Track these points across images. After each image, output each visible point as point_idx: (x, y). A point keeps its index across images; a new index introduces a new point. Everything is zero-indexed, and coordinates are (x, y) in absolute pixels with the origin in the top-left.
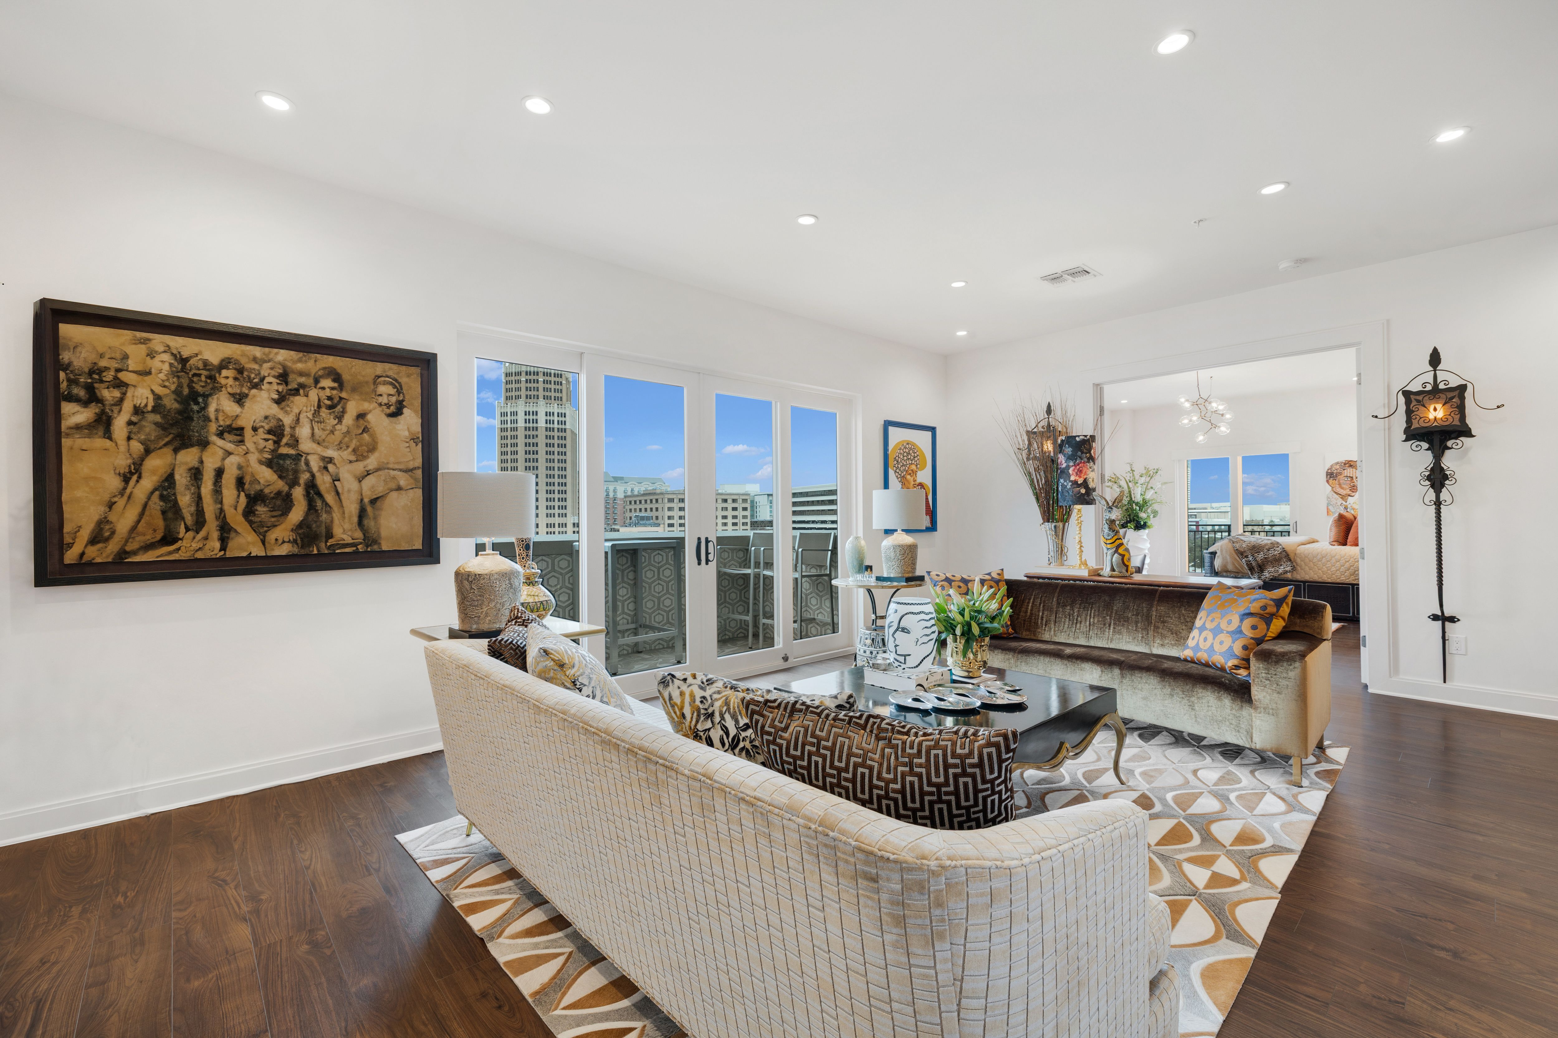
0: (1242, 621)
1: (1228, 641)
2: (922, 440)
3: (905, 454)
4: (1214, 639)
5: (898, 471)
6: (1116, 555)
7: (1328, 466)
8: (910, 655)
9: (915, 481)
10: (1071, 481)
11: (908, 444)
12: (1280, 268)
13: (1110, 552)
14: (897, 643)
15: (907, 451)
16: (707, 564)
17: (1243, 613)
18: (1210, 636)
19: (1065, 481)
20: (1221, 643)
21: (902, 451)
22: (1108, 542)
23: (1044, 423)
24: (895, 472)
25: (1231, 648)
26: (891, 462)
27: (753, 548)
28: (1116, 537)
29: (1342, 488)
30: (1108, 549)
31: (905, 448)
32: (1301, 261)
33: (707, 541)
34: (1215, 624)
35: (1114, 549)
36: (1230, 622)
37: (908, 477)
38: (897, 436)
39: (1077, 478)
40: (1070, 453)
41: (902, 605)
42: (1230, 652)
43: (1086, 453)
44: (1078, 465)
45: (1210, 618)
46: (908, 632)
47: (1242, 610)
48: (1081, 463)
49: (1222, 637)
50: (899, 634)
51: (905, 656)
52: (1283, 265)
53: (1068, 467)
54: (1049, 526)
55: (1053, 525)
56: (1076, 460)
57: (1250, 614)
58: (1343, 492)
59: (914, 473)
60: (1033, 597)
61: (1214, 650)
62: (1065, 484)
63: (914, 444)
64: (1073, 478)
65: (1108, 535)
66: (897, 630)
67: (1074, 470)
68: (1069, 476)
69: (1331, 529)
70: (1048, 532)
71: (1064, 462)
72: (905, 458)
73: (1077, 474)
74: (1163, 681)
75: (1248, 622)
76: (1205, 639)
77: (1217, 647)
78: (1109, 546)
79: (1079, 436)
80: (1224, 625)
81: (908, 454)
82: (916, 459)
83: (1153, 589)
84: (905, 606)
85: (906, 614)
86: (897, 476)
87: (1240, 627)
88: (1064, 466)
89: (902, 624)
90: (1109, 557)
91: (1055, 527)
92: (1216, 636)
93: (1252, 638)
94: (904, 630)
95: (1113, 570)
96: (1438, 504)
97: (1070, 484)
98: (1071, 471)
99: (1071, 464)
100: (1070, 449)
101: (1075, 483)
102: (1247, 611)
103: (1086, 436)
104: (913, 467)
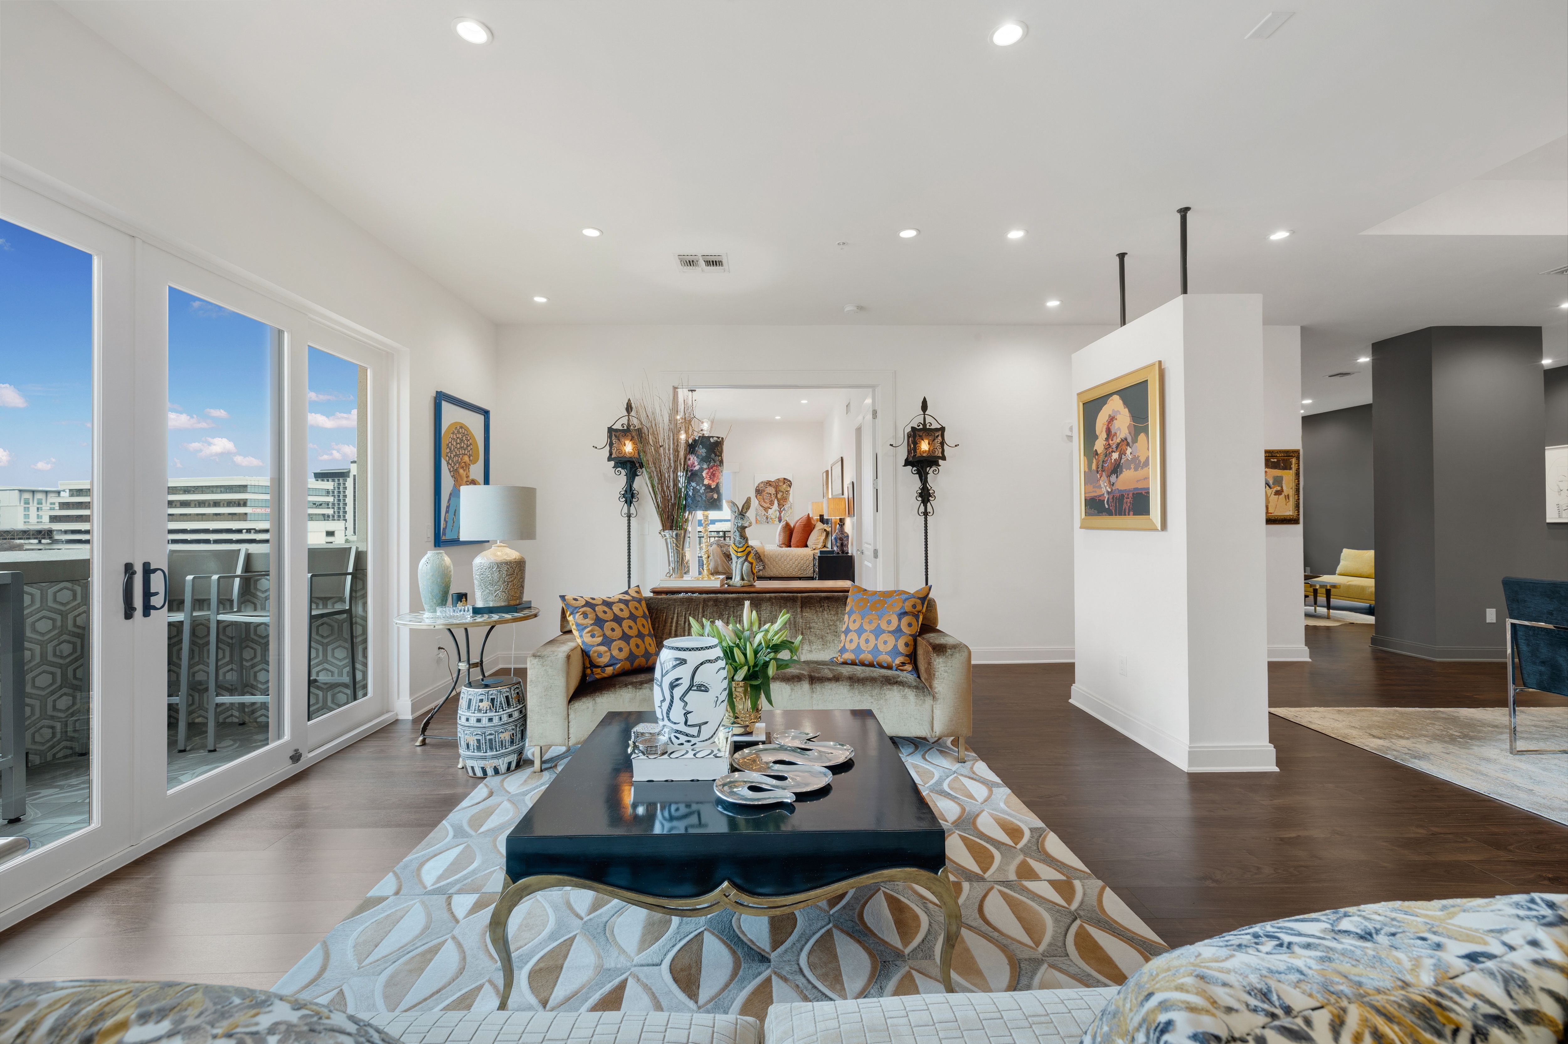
0: (900, 620)
1: (891, 641)
2: (474, 423)
3: (458, 441)
4: (877, 639)
5: (450, 462)
6: (746, 563)
7: (756, 485)
8: (706, 723)
9: (467, 477)
10: (705, 485)
11: (461, 427)
12: (846, 310)
13: (740, 560)
14: (688, 708)
15: (460, 437)
16: (146, 613)
17: (899, 612)
18: (872, 638)
19: (698, 485)
20: (885, 643)
21: (455, 437)
22: (740, 550)
23: (625, 421)
24: (448, 463)
25: (895, 646)
26: (444, 450)
27: (190, 578)
28: (746, 545)
29: (765, 502)
30: (738, 558)
31: (458, 432)
32: (861, 308)
33: (148, 571)
34: (874, 626)
35: (744, 557)
36: (889, 622)
37: (461, 471)
38: (451, 415)
39: (711, 482)
40: (704, 454)
41: (693, 652)
42: (895, 652)
43: (719, 456)
44: (712, 468)
45: (866, 620)
46: (706, 690)
47: (898, 609)
48: (714, 466)
49: (884, 637)
50: (692, 696)
51: (700, 726)
52: (849, 308)
53: (702, 470)
54: (667, 533)
55: (674, 533)
56: (710, 462)
57: (905, 613)
58: (766, 505)
59: (466, 467)
60: (676, 616)
61: (879, 650)
62: (698, 487)
63: (467, 429)
64: (706, 482)
65: (740, 543)
66: (690, 689)
67: (707, 473)
68: (703, 479)
69: (780, 534)
70: (669, 541)
71: (696, 463)
72: (458, 446)
73: (710, 477)
74: (853, 688)
75: (905, 620)
76: (867, 641)
77: (881, 647)
78: (739, 554)
79: (713, 437)
80: (884, 626)
81: (462, 440)
82: (469, 448)
83: (793, 596)
84: (697, 652)
85: (702, 664)
86: (449, 469)
87: (899, 626)
88: (697, 468)
89: (698, 680)
90: (739, 566)
91: (677, 535)
92: (879, 636)
93: (910, 635)
94: (703, 688)
95: (743, 579)
96: (926, 514)
97: (703, 488)
98: (704, 474)
99: (705, 466)
100: (704, 450)
101: (708, 487)
102: (903, 611)
103: (718, 438)
104: (466, 459)
